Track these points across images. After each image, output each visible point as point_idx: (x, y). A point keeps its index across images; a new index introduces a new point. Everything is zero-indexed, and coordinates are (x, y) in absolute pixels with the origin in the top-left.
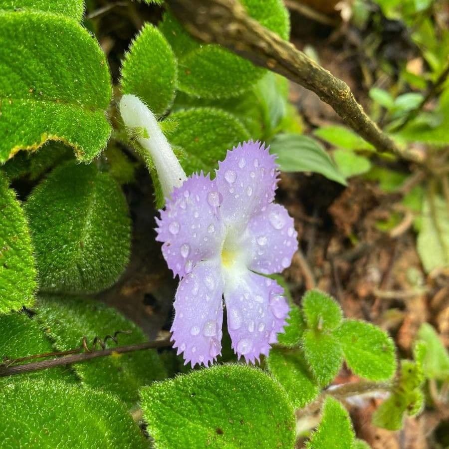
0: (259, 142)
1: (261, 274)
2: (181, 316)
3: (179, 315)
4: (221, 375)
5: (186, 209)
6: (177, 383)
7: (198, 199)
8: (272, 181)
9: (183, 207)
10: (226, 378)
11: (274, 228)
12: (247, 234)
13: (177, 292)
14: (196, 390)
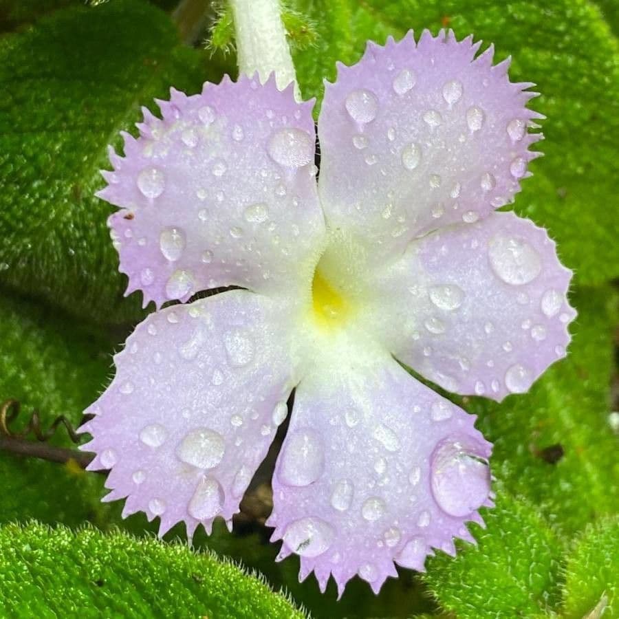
0: (474, 41)
1: (430, 385)
2: (128, 390)
3: (122, 385)
4: (185, 572)
5: (195, 149)
6: (76, 543)
7: (238, 136)
8: (513, 155)
9: (189, 141)
10: (194, 583)
11: (497, 278)
12: (402, 265)
13: (133, 334)
14: (109, 575)
